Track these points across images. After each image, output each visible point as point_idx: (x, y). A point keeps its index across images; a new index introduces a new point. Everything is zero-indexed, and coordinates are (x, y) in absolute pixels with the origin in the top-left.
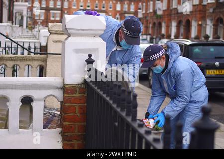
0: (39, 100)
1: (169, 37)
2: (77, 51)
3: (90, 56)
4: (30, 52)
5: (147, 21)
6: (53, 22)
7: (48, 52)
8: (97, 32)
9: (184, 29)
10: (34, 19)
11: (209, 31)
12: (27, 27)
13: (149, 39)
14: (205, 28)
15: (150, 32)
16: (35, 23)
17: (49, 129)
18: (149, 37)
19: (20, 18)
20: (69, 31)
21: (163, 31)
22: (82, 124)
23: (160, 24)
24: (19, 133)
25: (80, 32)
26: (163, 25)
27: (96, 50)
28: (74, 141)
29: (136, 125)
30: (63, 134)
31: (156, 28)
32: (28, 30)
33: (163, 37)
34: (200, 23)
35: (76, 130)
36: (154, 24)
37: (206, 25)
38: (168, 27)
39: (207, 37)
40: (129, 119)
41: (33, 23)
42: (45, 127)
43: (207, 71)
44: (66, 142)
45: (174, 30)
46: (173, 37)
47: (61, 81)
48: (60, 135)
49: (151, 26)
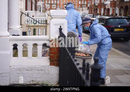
0: (40, 45)
1: (100, 14)
2: (55, 25)
3: (61, 27)
4: (39, 23)
5: (91, 8)
6: (53, 9)
7: (48, 23)
8: (63, 17)
9: (107, 11)
10: (45, 8)
11: (117, 12)
12: (43, 11)
13: (92, 16)
14: (116, 10)
15: (93, 13)
16: (46, 10)
17: (45, 57)
18: (92, 15)
19: (40, 8)
20: (52, 17)
21: (98, 12)
22: (58, 55)
23: (97, 9)
24: (32, 59)
25: (56, 17)
26: (98, 9)
27: (63, 24)
28: (55, 62)
29: (73, 60)
30: (50, 59)
31: (95, 11)
32: (43, 13)
33: (98, 14)
34: (113, 8)
35: (56, 58)
36: (94, 9)
37: (116, 9)
38: (100, 10)
39: (116, 14)
40: (72, 57)
41: (45, 10)
42: (43, 56)
43: (115, 29)
44: (51, 62)
45: (102, 12)
46: (102, 15)
47: (49, 37)
48: (49, 59)
49: (93, 10)
